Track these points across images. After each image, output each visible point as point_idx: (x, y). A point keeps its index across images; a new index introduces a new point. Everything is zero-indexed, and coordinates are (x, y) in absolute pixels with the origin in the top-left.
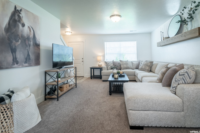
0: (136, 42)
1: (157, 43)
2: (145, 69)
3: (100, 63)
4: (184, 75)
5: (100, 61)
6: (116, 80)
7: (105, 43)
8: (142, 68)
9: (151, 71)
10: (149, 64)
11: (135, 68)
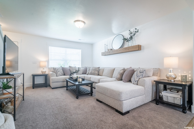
0: (81, 50)
1: (102, 53)
2: (95, 73)
3: (43, 69)
4: (143, 72)
5: (43, 67)
6: (80, 83)
7: (50, 47)
8: (91, 73)
9: (98, 75)
10: (97, 69)
11: (82, 74)
